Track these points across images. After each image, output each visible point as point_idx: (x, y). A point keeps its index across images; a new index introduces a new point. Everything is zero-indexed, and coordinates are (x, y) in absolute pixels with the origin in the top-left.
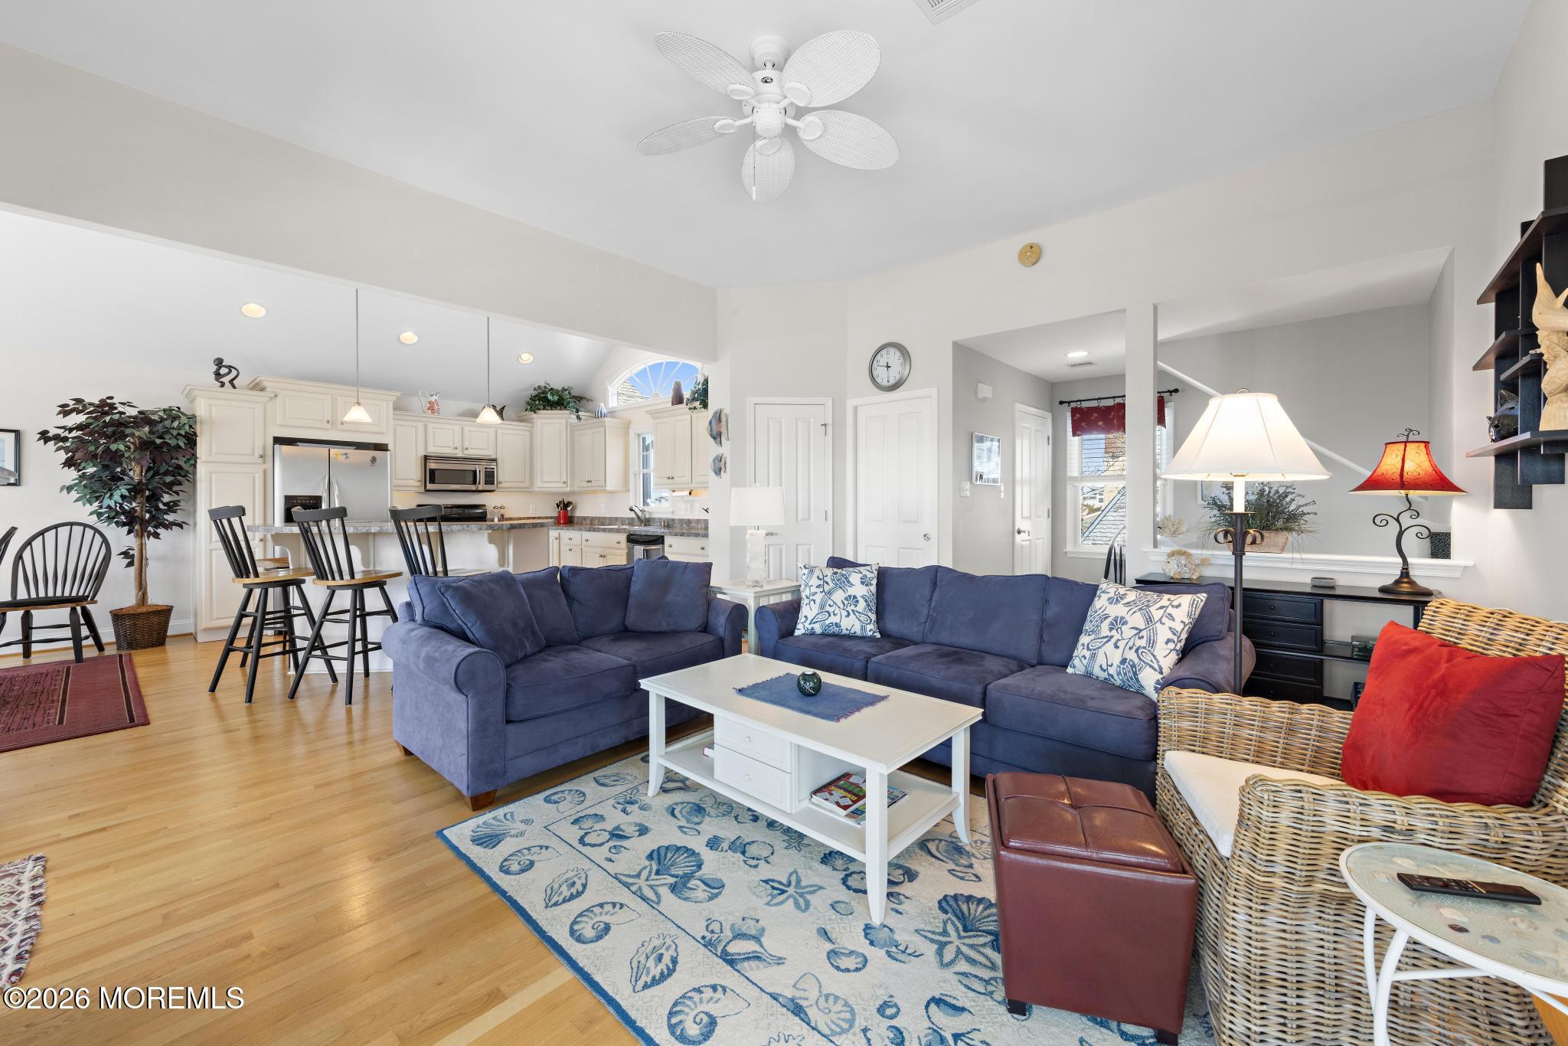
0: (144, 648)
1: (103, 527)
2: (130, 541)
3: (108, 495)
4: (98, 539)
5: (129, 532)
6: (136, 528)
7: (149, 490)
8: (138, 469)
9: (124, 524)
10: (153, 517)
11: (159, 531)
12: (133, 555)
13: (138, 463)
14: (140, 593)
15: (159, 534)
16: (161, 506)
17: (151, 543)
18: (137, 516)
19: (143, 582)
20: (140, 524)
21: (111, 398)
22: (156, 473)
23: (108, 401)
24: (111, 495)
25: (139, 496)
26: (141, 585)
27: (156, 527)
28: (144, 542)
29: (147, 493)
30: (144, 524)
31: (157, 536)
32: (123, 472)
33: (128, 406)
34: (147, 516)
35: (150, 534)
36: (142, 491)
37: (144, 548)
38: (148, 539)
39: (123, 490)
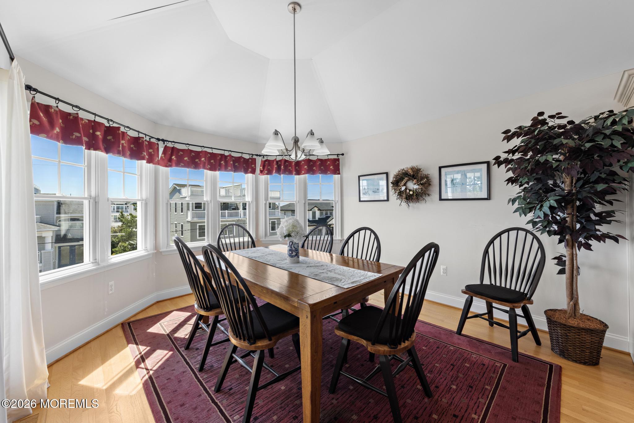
0: (576, 361)
1: (538, 234)
2: (562, 249)
3: (538, 207)
4: (536, 245)
5: (560, 241)
6: (567, 237)
7: (580, 200)
8: (568, 181)
9: (555, 233)
10: (583, 228)
11: (590, 242)
12: (565, 261)
13: (568, 174)
14: (572, 303)
15: (591, 245)
16: (593, 217)
17: (582, 253)
18: (567, 226)
19: (575, 293)
20: (571, 235)
21: (541, 114)
22: (586, 182)
23: (540, 118)
24: (542, 206)
25: (569, 206)
26: (573, 295)
27: (588, 238)
28: (574, 253)
29: (578, 203)
30: (575, 234)
31: (588, 247)
32: (555, 184)
33: (558, 118)
34: (578, 226)
35: (580, 245)
36: (572, 202)
37: (574, 258)
38: (579, 250)
39: (551, 201)
